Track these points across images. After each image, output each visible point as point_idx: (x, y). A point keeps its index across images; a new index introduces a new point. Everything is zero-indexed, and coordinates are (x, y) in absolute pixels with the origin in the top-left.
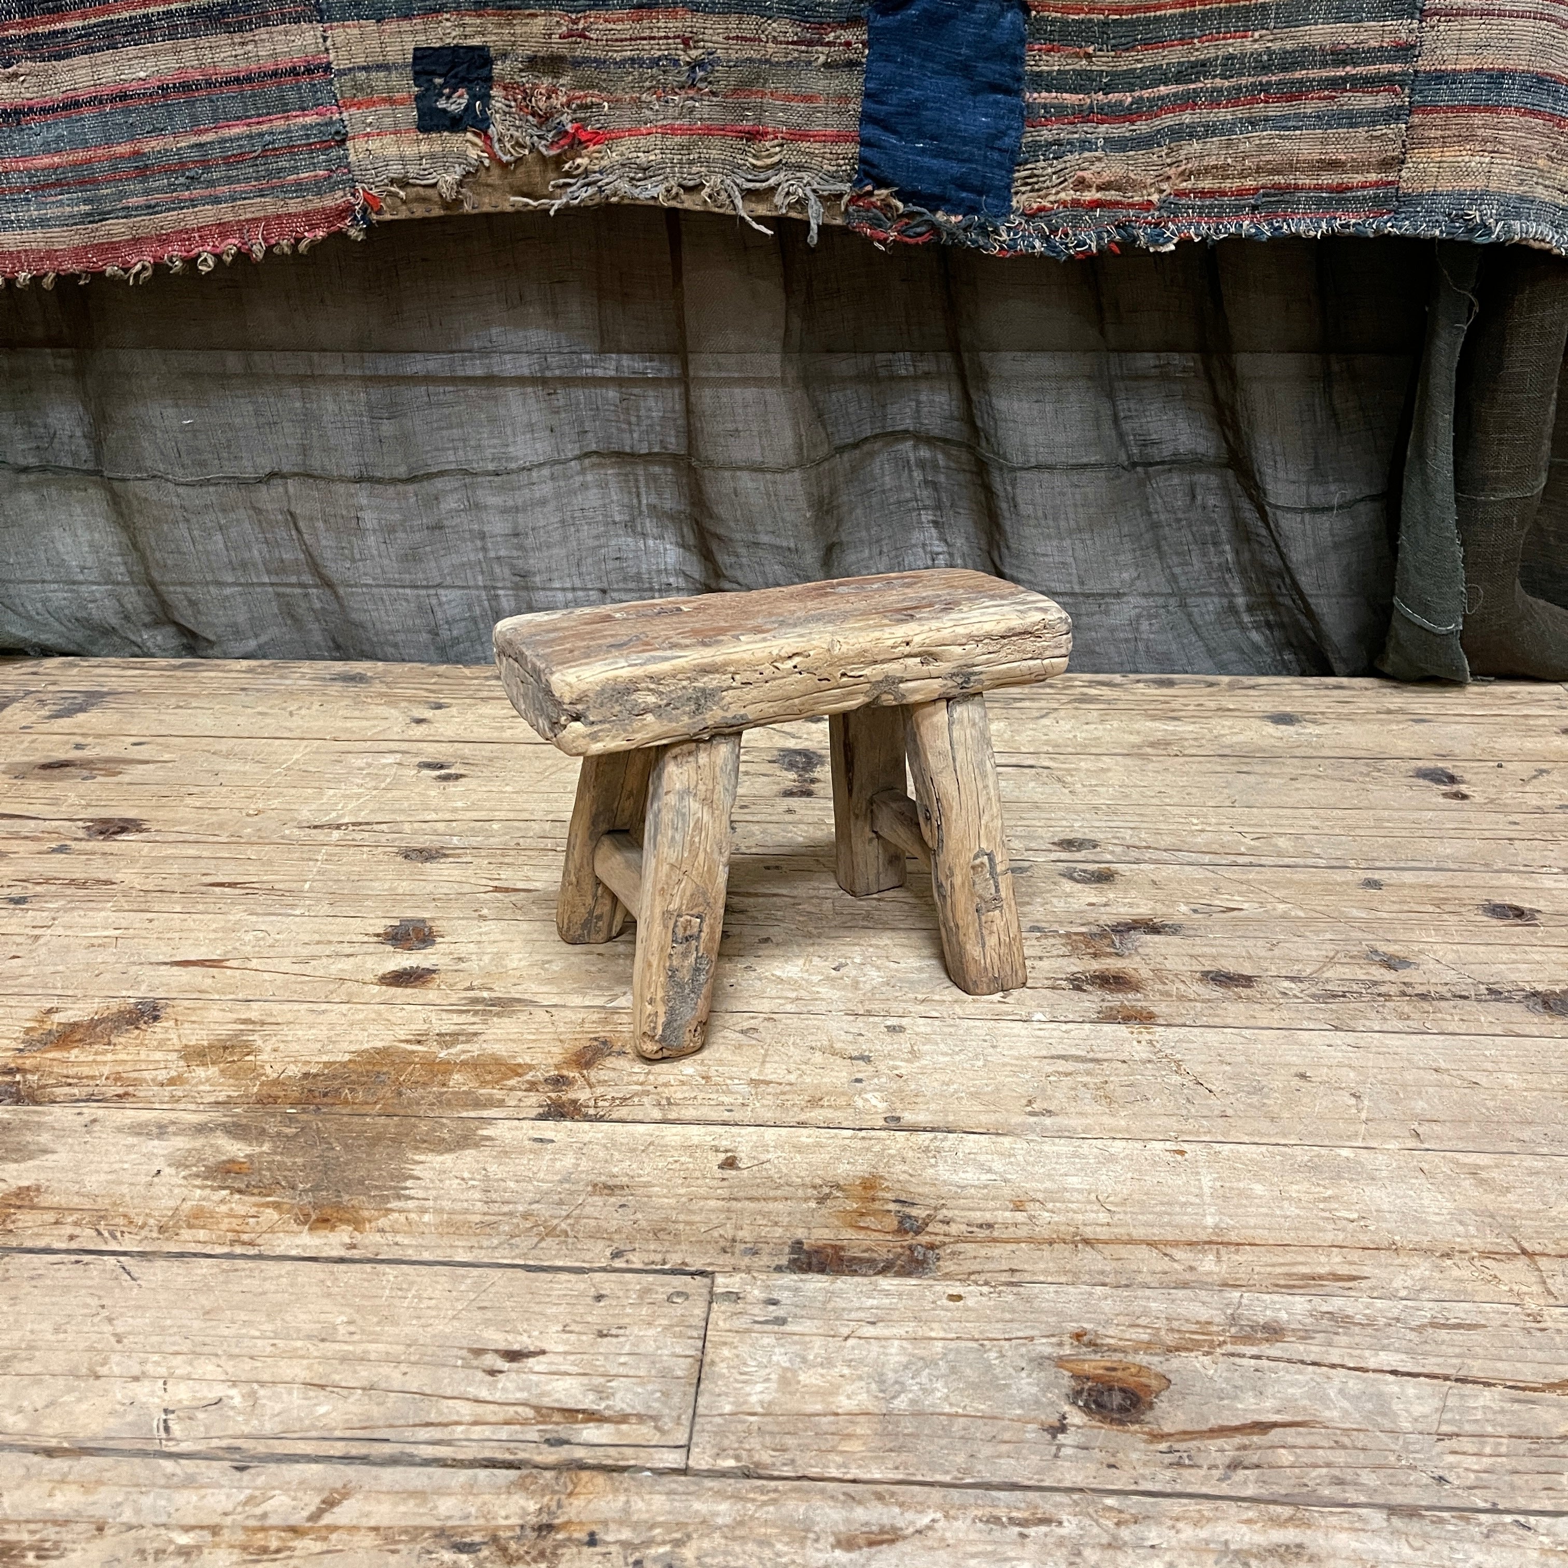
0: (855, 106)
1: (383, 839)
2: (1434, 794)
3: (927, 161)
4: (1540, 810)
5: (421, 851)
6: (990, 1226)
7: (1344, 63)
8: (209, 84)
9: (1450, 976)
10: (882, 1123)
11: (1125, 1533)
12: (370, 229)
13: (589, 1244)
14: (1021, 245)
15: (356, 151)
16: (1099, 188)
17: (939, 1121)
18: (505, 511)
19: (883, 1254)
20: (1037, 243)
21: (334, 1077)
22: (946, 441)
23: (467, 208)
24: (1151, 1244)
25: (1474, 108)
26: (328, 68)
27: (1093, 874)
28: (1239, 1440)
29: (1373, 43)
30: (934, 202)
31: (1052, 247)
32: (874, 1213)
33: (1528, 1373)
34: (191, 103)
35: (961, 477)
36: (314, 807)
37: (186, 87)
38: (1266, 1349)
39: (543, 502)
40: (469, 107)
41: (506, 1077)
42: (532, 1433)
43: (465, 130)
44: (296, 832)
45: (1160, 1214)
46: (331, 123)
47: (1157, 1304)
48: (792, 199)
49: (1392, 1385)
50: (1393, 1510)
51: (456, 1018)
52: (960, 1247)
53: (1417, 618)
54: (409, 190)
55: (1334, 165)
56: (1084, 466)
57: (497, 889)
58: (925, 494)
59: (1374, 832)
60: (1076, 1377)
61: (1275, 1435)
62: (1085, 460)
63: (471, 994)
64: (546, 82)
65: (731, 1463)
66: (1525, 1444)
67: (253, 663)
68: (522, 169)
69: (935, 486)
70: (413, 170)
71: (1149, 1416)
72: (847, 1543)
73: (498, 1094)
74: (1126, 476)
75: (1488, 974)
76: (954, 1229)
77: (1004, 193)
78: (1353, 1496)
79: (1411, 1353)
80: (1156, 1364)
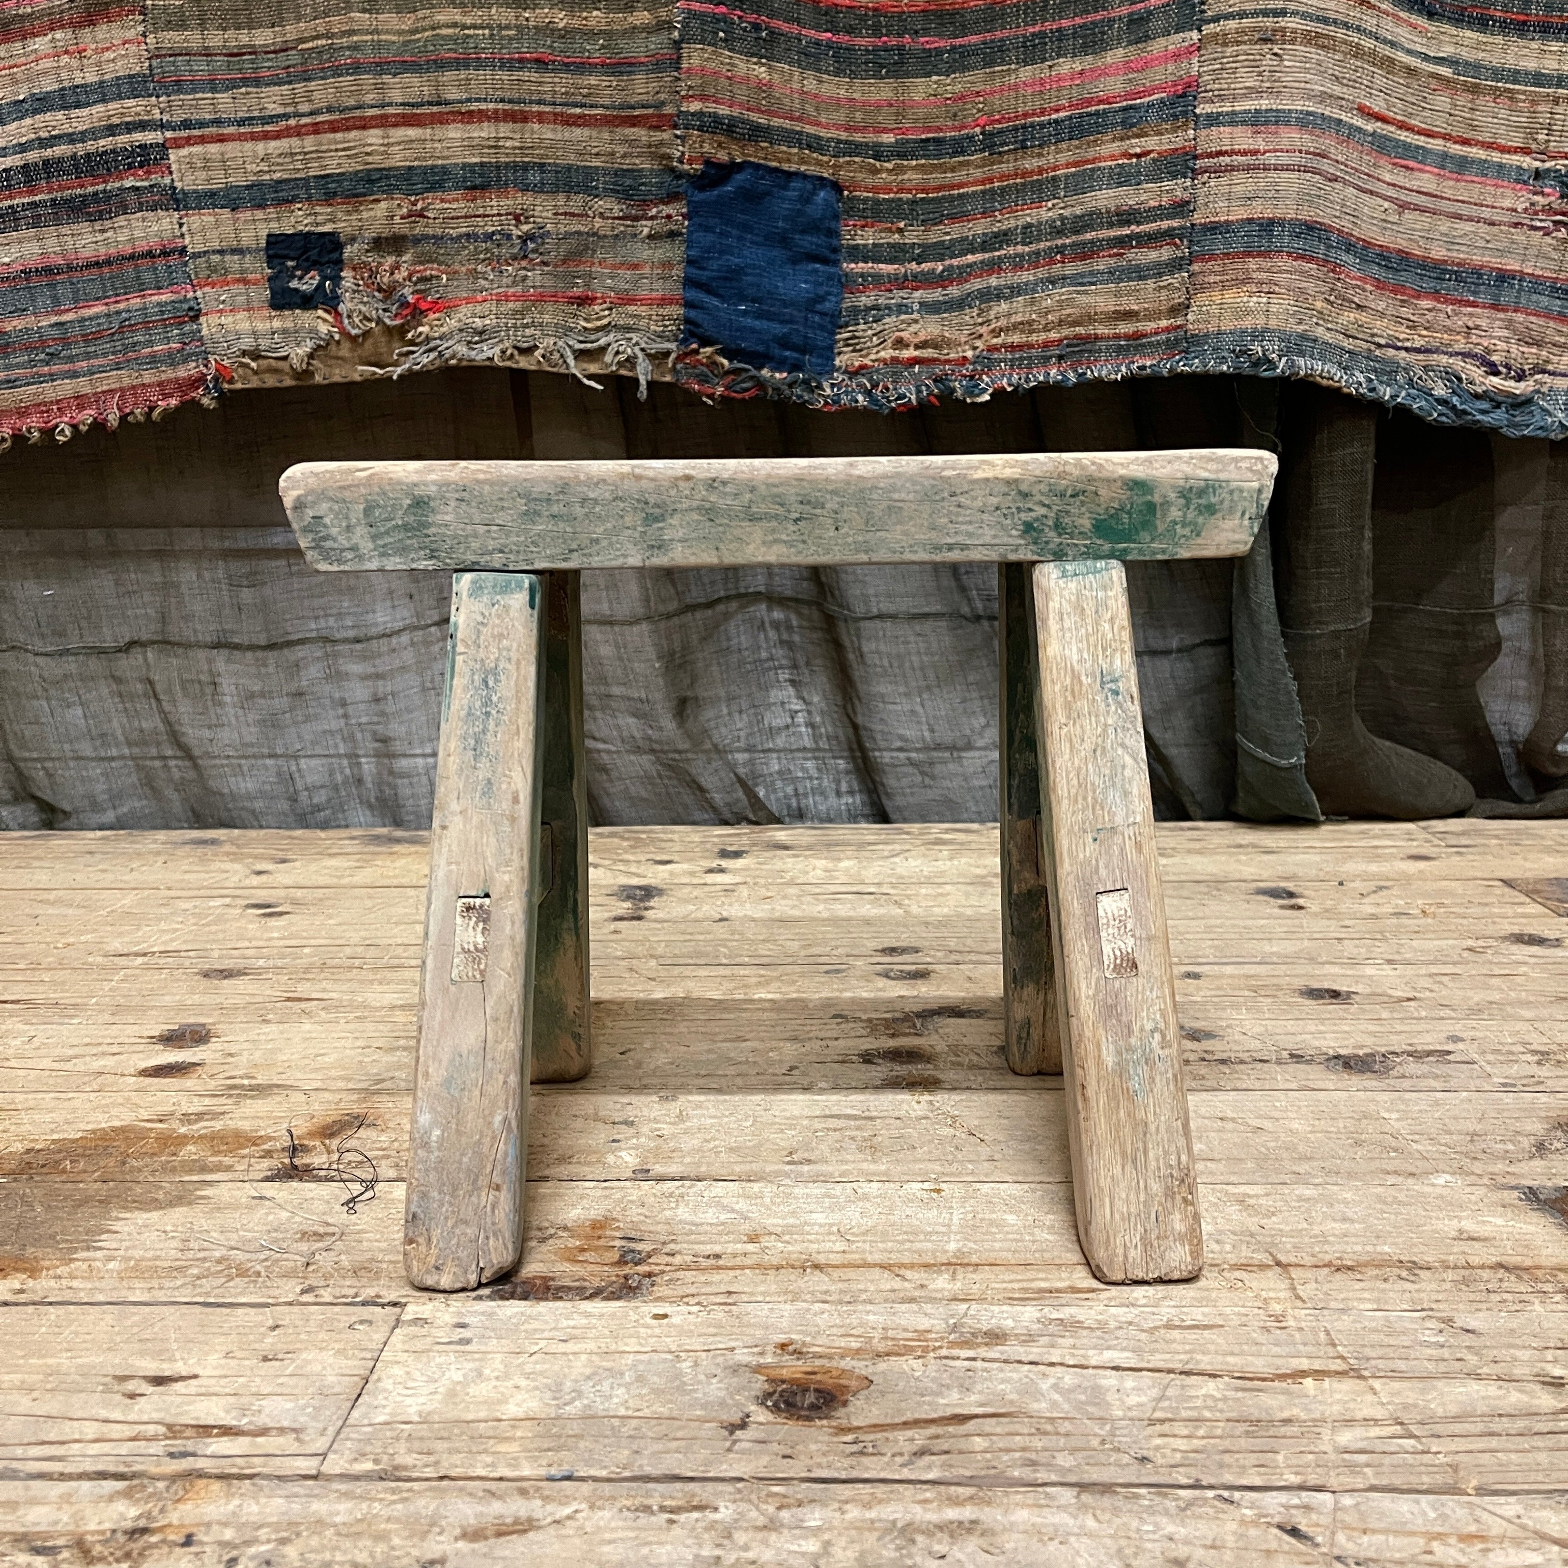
0: (678, 272)
1: (187, 963)
2: (1272, 907)
3: (749, 321)
4: (1374, 917)
5: (221, 971)
6: (718, 1256)
7: (1128, 223)
8: (70, 268)
9: (1256, 1044)
10: (629, 1174)
11: (785, 1514)
12: (222, 397)
13: (281, 1282)
14: (845, 400)
15: (208, 326)
16: (917, 347)
17: (693, 1172)
18: (364, 678)
19: (596, 1283)
20: (860, 398)
21: (60, 1151)
22: (797, 600)
23: (318, 379)
24: (882, 1266)
25: (1248, 254)
26: (183, 251)
27: (909, 973)
28: (933, 1430)
29: (1152, 203)
30: (759, 359)
31: (873, 400)
32: (596, 1249)
33: (1259, 1365)
34: (52, 286)
35: (816, 636)
36: (126, 939)
37: (48, 271)
38: (983, 1352)
39: (403, 669)
40: (320, 286)
41: (242, 1147)
42: (157, 1448)
43: (316, 308)
44: (100, 959)
45: (902, 1242)
46: (185, 300)
47: (877, 1319)
48: (622, 357)
49: (1110, 1380)
50: (1083, 1487)
51: (207, 1101)
52: (680, 1274)
53: (1260, 753)
54: (261, 362)
55: (1129, 315)
56: (926, 616)
57: (289, 999)
58: (779, 652)
59: (1204, 936)
60: (770, 1381)
61: (971, 1426)
62: (927, 610)
63: (229, 1082)
64: (391, 260)
65: (368, 1466)
66: (1241, 1428)
67: (109, 833)
68: (370, 341)
69: (789, 645)
70: (264, 343)
71: (841, 1412)
72: (474, 1535)
73: (227, 1160)
74: (971, 628)
75: (1291, 1043)
76: (677, 1260)
77: (829, 353)
78: (1042, 1475)
79: (1138, 1351)
80: (860, 1367)
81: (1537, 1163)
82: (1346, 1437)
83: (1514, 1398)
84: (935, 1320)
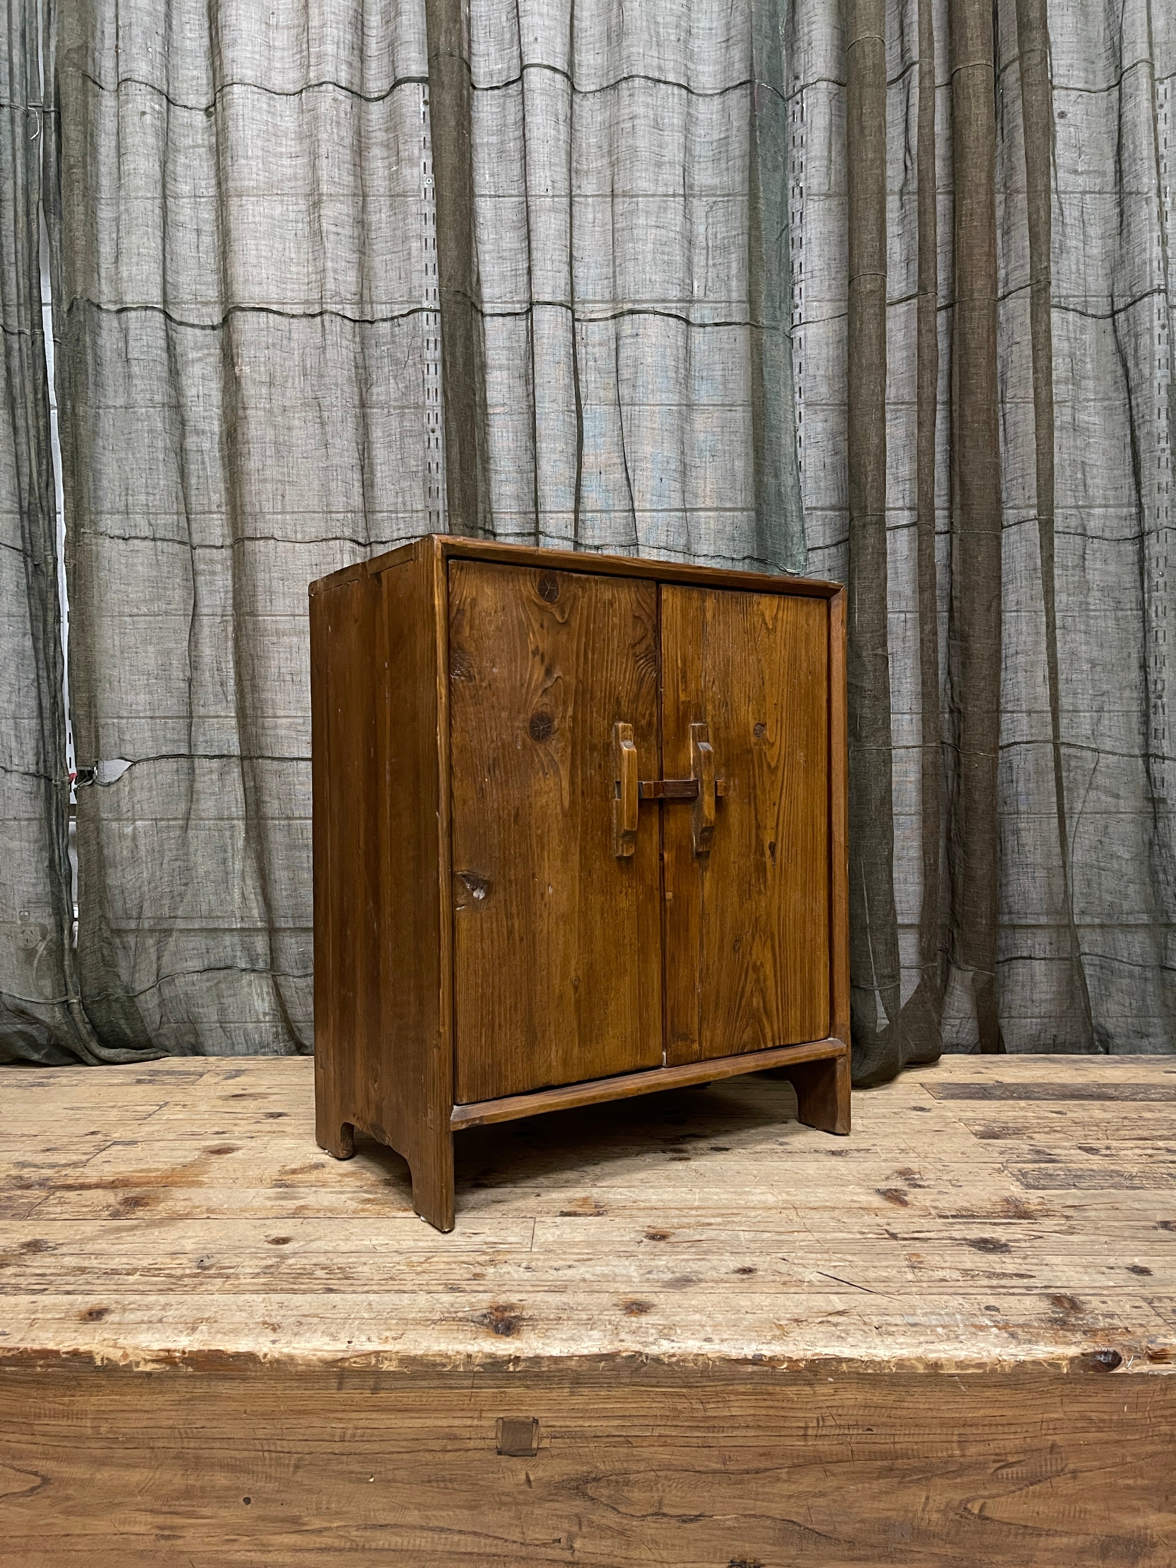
6: (625, 1206)
11: (656, 1257)
19: (590, 1213)
24: (676, 1209)
28: (692, 1243)
32: (586, 1204)
33: (781, 1230)
38: (706, 1227)
45: (681, 1203)
47: (675, 1220)
49: (740, 1232)
52: (615, 1210)
60: (647, 1233)
61: (703, 1242)
71: (667, 1239)
72: (578, 1261)
75: (815, 1146)
76: (612, 1207)
80: (671, 1231)
81: (884, 1183)
83: (850, 1236)
84: (692, 1220)
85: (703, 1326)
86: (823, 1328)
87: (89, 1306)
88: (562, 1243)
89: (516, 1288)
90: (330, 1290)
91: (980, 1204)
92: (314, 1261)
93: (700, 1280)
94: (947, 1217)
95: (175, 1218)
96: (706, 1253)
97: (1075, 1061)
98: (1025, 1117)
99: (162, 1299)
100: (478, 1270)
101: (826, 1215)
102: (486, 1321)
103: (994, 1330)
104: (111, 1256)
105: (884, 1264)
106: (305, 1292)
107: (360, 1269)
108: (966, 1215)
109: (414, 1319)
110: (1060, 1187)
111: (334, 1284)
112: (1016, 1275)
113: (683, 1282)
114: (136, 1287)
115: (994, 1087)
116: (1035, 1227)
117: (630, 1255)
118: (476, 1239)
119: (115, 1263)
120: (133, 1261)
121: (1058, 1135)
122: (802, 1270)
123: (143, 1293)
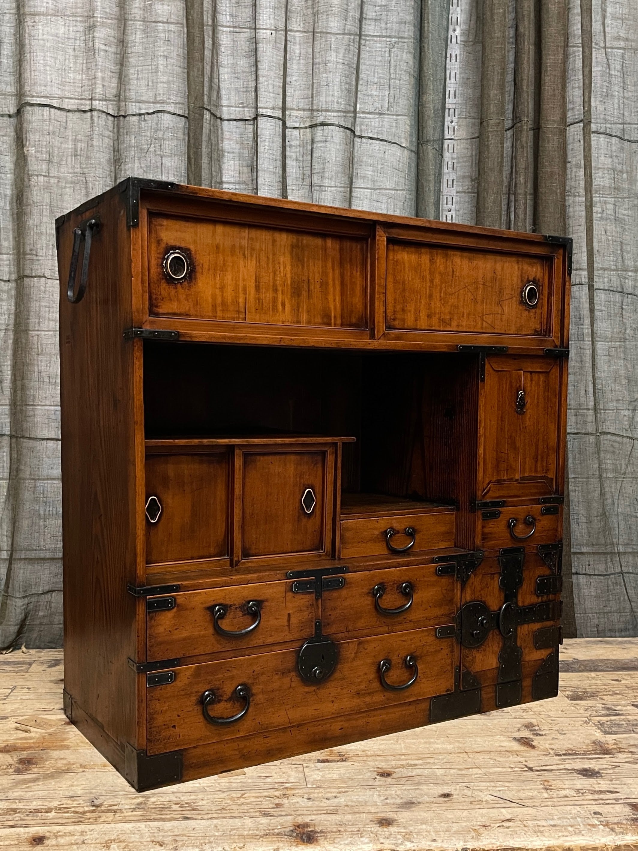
6: (358, 755)
11: (388, 789)
19: (337, 760)
24: (391, 755)
28: (408, 778)
32: (333, 754)
33: (461, 767)
38: (414, 767)
42: (276, 785)
45: (394, 751)
49: (437, 770)
52: (352, 758)
60: (378, 772)
61: (415, 777)
65: (315, 786)
66: (459, 775)
71: (392, 776)
72: (340, 793)
79: (440, 766)
80: (393, 770)
81: (518, 733)
82: (476, 776)
83: (504, 770)
84: (404, 763)
85: (429, 832)
86: (501, 830)
87: (31, 835)
88: (326, 781)
89: (306, 812)
90: (187, 818)
91: (579, 746)
92: (168, 799)
93: (419, 803)
94: (560, 755)
95: (59, 773)
96: (419, 783)
97: (621, 643)
98: (596, 684)
99: (79, 828)
100: (277, 801)
101: (487, 756)
102: (294, 834)
103: (601, 827)
104: (30, 800)
105: (528, 787)
106: (170, 820)
107: (200, 804)
108: (571, 753)
109: (248, 835)
110: (625, 732)
111: (188, 814)
112: (608, 791)
113: (409, 804)
114: (56, 821)
115: (573, 663)
116: (614, 760)
117: (372, 788)
118: (269, 780)
119: (34, 805)
120: (46, 803)
121: (619, 697)
122: (480, 793)
123: (62, 824)
